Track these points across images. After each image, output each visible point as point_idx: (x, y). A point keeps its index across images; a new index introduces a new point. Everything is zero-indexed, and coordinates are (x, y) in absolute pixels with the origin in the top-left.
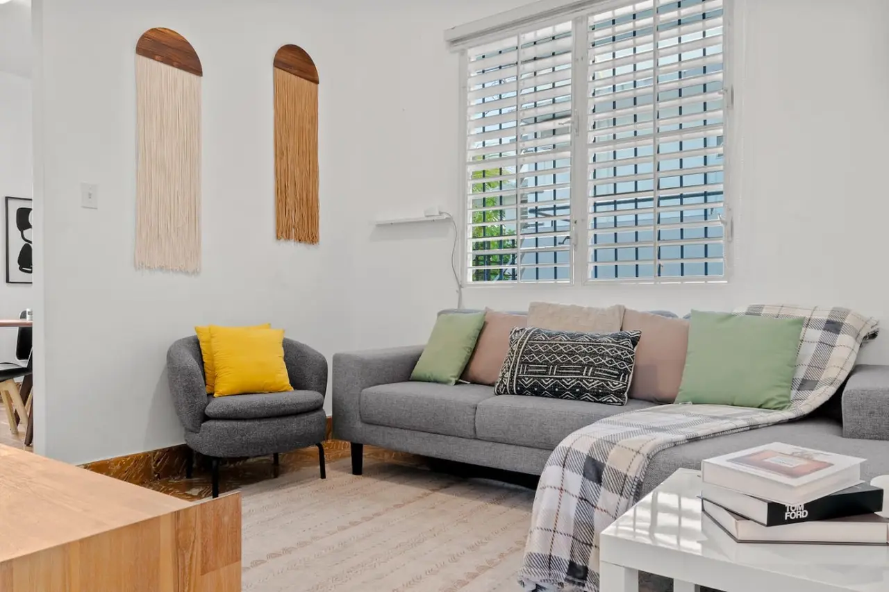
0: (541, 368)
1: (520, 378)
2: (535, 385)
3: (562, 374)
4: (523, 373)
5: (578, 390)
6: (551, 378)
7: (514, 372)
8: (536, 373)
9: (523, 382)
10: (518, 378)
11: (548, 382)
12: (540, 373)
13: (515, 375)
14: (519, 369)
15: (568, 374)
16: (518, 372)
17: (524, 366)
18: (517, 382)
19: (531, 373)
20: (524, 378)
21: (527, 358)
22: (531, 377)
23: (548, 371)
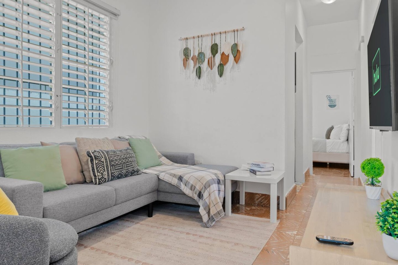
0: (120, 166)
1: (113, 173)
2: (120, 174)
3: (128, 167)
4: (113, 170)
5: (133, 172)
6: (125, 169)
7: (109, 171)
8: (119, 169)
9: (114, 174)
10: (111, 173)
11: (124, 172)
12: (121, 169)
13: (110, 172)
14: (111, 169)
15: (130, 166)
16: (111, 170)
17: (113, 167)
18: (111, 175)
19: (117, 169)
20: (114, 172)
21: (113, 163)
22: (118, 171)
23: (123, 167)
